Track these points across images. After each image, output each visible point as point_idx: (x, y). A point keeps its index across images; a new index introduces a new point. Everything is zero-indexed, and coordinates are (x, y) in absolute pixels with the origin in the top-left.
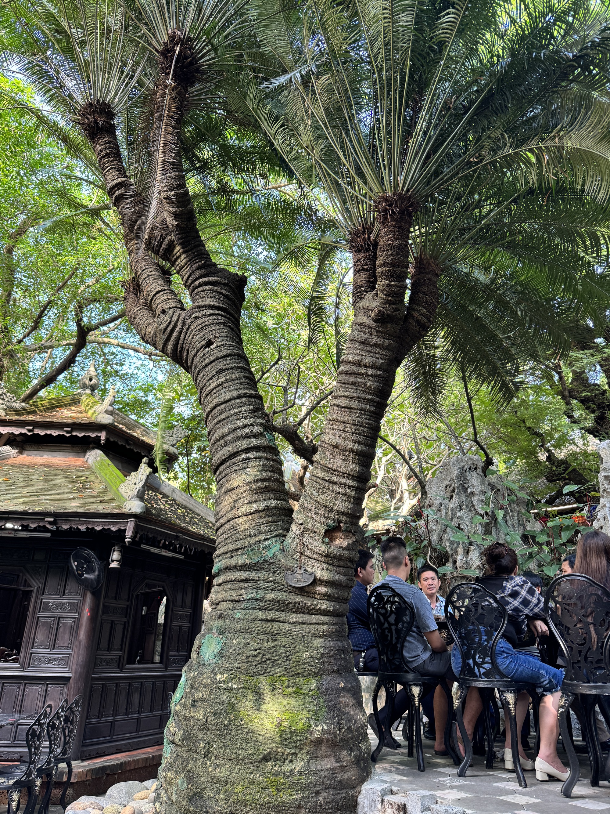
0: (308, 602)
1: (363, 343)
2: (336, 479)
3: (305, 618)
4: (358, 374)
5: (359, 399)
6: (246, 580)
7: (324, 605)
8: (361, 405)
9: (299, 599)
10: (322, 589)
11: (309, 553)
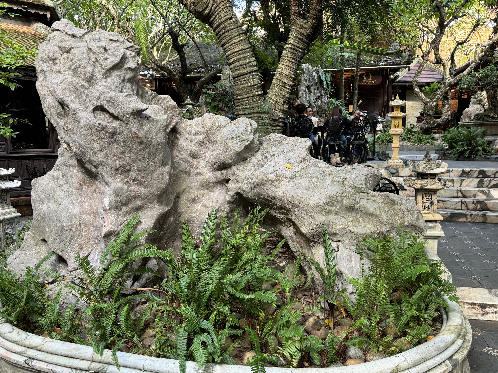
0: (277, 124)
1: (301, 40)
2: (286, 86)
3: (276, 128)
4: (296, 50)
5: (296, 60)
6: (260, 117)
7: (281, 124)
8: (296, 62)
9: (274, 123)
10: (281, 120)
11: (277, 109)
